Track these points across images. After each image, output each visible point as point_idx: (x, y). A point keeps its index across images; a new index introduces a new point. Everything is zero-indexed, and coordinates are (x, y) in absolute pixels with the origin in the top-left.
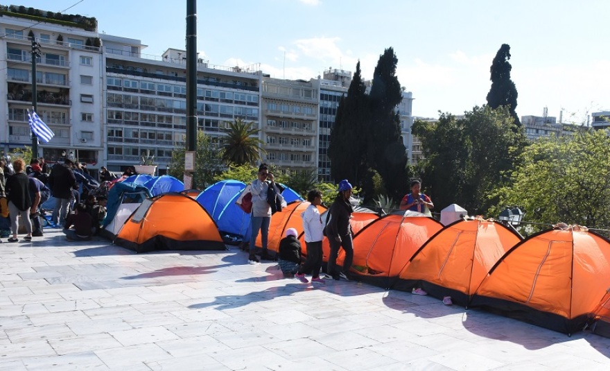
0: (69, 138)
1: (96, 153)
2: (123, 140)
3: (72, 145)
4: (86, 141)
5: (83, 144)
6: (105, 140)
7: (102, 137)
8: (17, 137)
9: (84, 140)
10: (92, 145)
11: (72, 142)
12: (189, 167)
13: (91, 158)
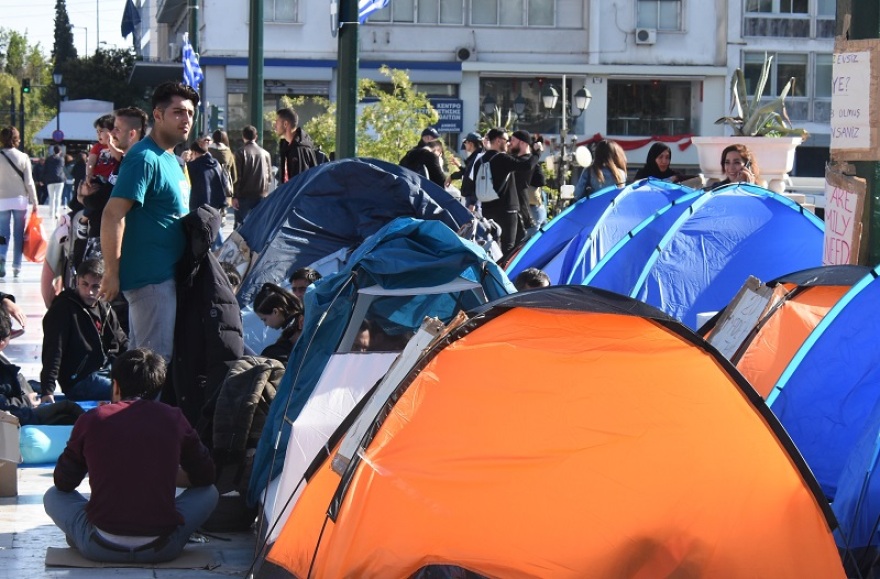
0: (584, 28)
1: (695, 92)
2: (813, 29)
3: (595, 59)
4: (652, 37)
5: (643, 54)
6: (735, 30)
7: (722, 20)
8: (380, 33)
9: (644, 35)
10: (681, 56)
11: (594, 47)
12: (849, 132)
13: (675, 117)
